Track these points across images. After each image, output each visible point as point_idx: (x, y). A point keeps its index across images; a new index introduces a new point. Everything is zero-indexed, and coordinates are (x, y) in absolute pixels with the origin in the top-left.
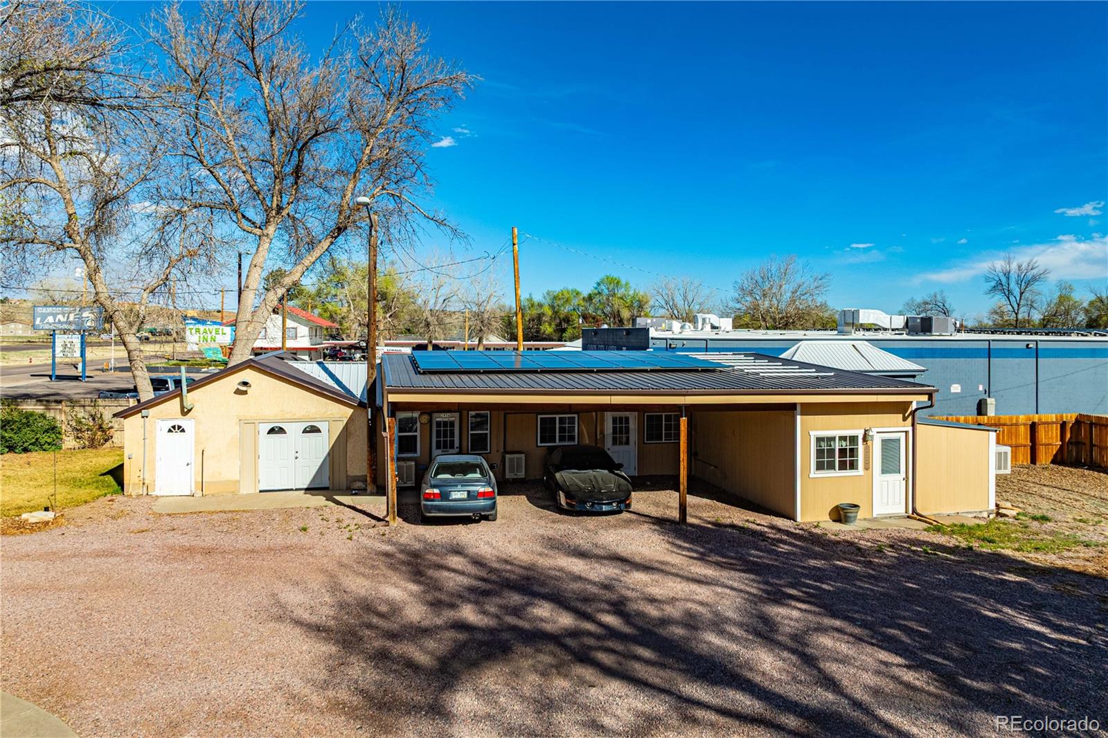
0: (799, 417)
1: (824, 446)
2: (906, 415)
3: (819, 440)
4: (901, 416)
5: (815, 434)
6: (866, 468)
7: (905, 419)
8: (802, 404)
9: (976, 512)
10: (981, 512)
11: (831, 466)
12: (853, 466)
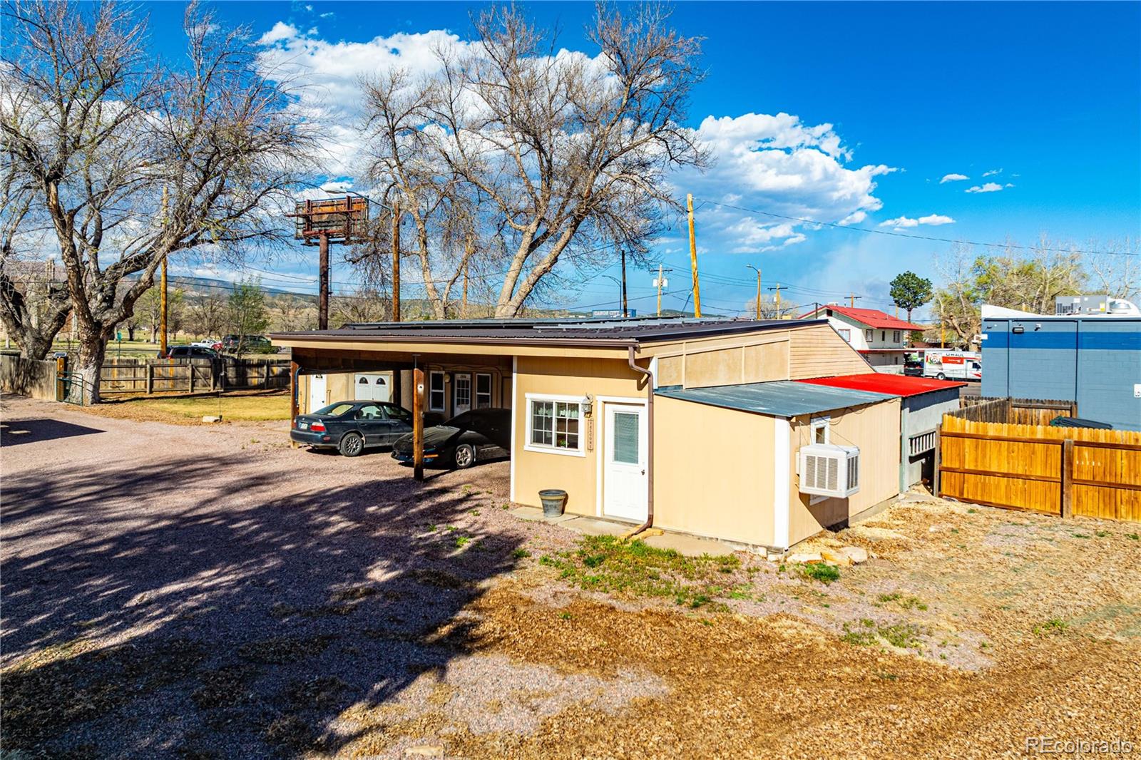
0: (515, 375)
1: (542, 412)
2: (642, 381)
3: (537, 405)
4: (635, 382)
5: (530, 397)
6: (591, 449)
7: (640, 387)
8: (520, 358)
9: (747, 545)
10: (755, 546)
11: (549, 441)
12: (574, 444)
